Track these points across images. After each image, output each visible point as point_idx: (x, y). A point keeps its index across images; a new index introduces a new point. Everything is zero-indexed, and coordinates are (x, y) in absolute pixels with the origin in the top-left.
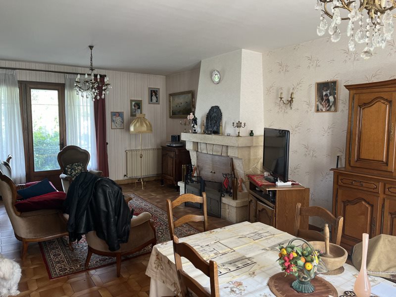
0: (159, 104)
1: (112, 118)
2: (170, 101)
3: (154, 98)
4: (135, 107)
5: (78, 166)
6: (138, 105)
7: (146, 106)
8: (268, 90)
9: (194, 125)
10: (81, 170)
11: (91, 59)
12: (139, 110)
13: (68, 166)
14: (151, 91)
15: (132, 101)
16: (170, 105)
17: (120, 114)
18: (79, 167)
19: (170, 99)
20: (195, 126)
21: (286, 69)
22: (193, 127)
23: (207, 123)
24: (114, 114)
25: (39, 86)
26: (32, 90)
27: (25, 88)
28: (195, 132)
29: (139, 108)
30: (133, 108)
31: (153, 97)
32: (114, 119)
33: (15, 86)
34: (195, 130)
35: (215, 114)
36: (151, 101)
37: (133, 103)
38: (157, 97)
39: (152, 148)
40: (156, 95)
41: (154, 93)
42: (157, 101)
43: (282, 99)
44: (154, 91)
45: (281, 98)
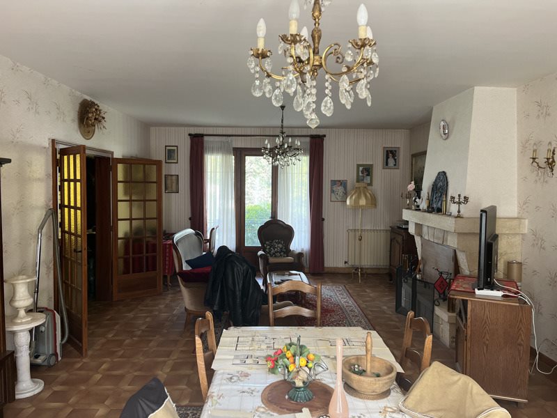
0: (398, 169)
1: (332, 188)
2: (412, 165)
3: (391, 161)
4: (362, 173)
5: (279, 243)
6: (368, 170)
7: (378, 171)
8: (523, 146)
9: (415, 199)
10: (281, 248)
11: (282, 120)
12: (369, 177)
13: (267, 243)
14: (387, 151)
15: (358, 166)
16: (412, 170)
17: (343, 183)
18: (279, 245)
19: (412, 162)
20: (417, 200)
21: (546, 112)
22: (415, 201)
23: (432, 196)
24: (334, 183)
25: (254, 153)
26: (247, 157)
27: (240, 155)
28: (418, 209)
29: (368, 175)
30: (360, 174)
31: (389, 160)
32: (334, 189)
33: (230, 154)
34: (418, 206)
35: (441, 184)
36: (387, 165)
37: (361, 168)
38: (395, 160)
39: (384, 228)
40: (394, 156)
41: (391, 154)
42: (395, 165)
43: (536, 160)
44: (391, 152)
45: (534, 159)
